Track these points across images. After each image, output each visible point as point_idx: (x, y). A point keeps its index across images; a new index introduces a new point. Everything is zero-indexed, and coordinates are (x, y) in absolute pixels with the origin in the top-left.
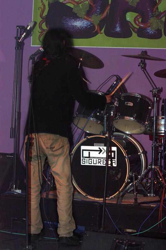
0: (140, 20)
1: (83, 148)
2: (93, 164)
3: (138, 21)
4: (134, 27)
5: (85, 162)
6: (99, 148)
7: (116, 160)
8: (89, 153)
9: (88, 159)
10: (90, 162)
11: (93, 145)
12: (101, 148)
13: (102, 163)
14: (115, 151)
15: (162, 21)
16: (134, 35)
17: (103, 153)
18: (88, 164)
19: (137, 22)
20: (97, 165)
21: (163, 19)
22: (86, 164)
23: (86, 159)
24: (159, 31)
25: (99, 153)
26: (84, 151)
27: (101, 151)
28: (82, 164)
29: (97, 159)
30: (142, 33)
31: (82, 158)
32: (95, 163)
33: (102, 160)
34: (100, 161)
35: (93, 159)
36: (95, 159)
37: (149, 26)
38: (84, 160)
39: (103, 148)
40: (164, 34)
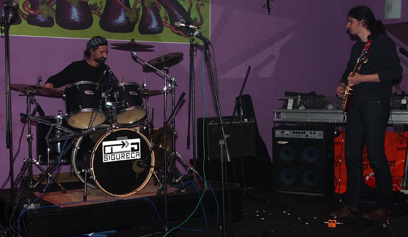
0: (29, 6)
1: (104, 143)
2: (116, 160)
3: (28, 8)
4: (23, 13)
5: (107, 159)
6: (122, 142)
7: (140, 152)
8: (112, 148)
9: (110, 155)
10: (113, 158)
11: (116, 140)
12: (124, 141)
13: (125, 157)
14: (138, 143)
15: (53, 9)
16: (24, 22)
17: (126, 147)
18: (111, 161)
19: (26, 8)
20: (121, 159)
21: (55, 7)
22: (108, 161)
23: (108, 155)
24: (50, 19)
25: (122, 147)
26: (106, 148)
27: (124, 144)
28: (104, 161)
29: (120, 154)
30: (32, 20)
31: (104, 155)
32: (118, 158)
33: (125, 153)
34: (123, 155)
35: (115, 154)
36: (118, 154)
37: (40, 14)
38: (106, 157)
39: (126, 141)
40: (56, 22)
